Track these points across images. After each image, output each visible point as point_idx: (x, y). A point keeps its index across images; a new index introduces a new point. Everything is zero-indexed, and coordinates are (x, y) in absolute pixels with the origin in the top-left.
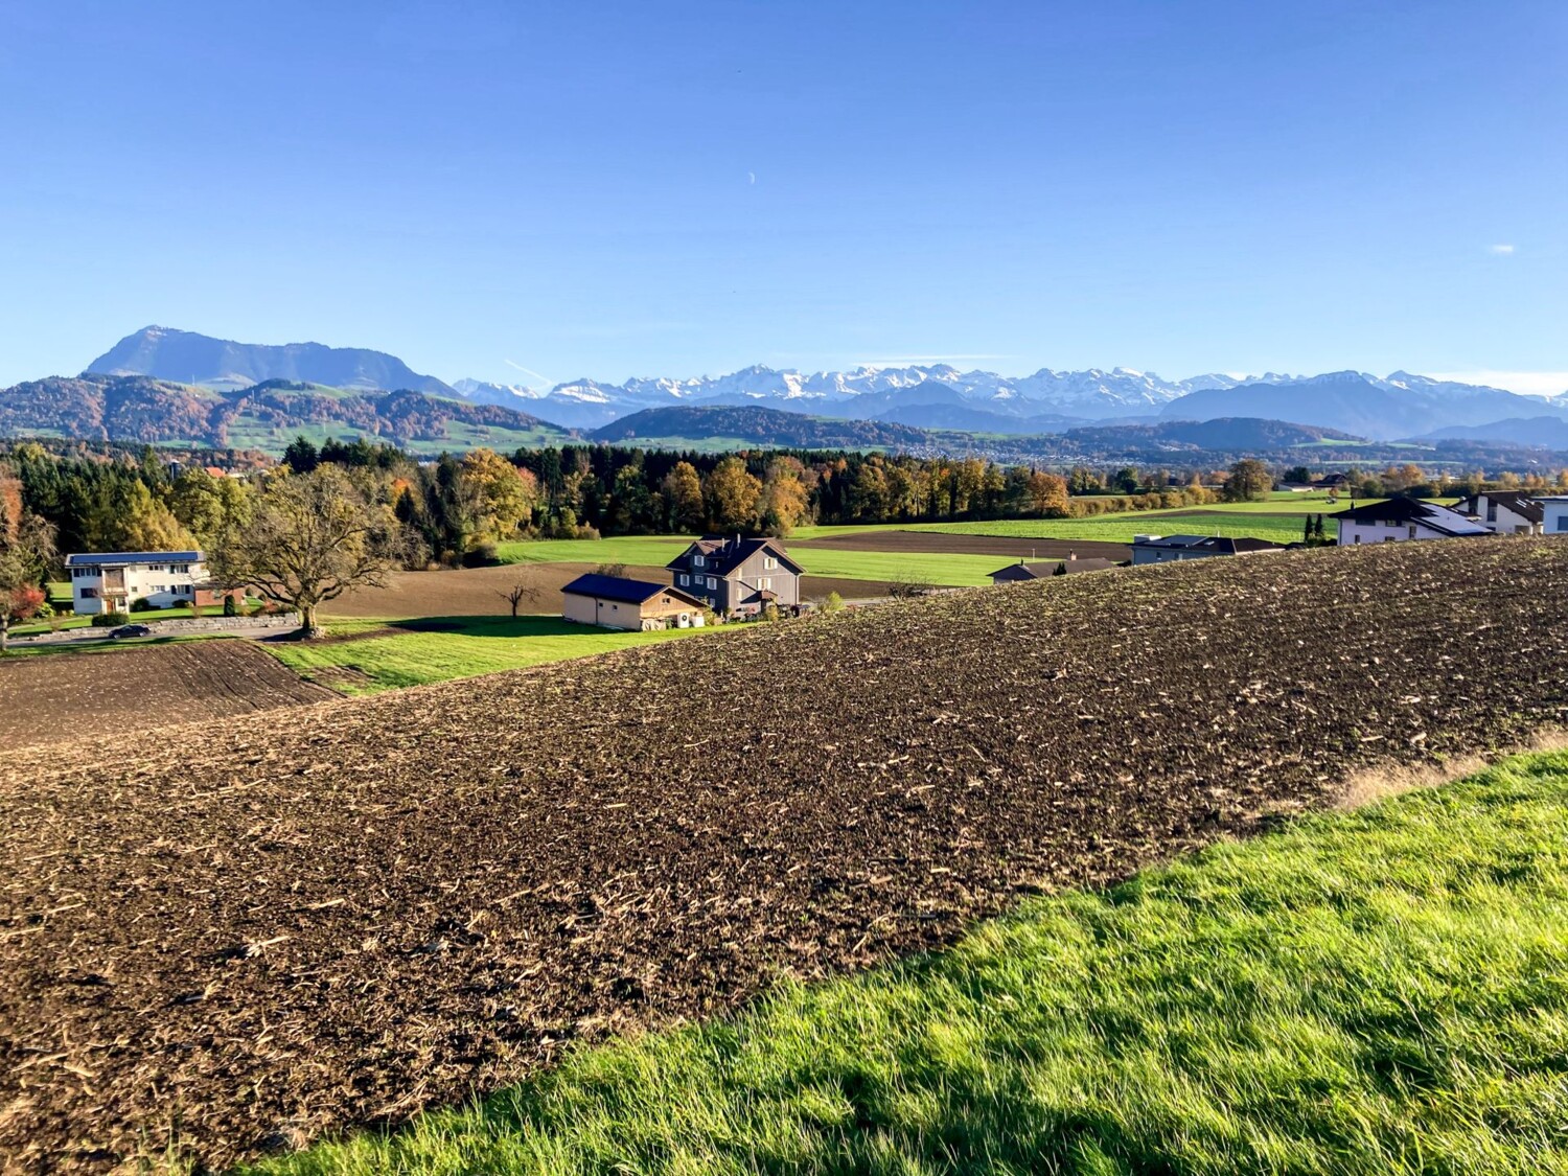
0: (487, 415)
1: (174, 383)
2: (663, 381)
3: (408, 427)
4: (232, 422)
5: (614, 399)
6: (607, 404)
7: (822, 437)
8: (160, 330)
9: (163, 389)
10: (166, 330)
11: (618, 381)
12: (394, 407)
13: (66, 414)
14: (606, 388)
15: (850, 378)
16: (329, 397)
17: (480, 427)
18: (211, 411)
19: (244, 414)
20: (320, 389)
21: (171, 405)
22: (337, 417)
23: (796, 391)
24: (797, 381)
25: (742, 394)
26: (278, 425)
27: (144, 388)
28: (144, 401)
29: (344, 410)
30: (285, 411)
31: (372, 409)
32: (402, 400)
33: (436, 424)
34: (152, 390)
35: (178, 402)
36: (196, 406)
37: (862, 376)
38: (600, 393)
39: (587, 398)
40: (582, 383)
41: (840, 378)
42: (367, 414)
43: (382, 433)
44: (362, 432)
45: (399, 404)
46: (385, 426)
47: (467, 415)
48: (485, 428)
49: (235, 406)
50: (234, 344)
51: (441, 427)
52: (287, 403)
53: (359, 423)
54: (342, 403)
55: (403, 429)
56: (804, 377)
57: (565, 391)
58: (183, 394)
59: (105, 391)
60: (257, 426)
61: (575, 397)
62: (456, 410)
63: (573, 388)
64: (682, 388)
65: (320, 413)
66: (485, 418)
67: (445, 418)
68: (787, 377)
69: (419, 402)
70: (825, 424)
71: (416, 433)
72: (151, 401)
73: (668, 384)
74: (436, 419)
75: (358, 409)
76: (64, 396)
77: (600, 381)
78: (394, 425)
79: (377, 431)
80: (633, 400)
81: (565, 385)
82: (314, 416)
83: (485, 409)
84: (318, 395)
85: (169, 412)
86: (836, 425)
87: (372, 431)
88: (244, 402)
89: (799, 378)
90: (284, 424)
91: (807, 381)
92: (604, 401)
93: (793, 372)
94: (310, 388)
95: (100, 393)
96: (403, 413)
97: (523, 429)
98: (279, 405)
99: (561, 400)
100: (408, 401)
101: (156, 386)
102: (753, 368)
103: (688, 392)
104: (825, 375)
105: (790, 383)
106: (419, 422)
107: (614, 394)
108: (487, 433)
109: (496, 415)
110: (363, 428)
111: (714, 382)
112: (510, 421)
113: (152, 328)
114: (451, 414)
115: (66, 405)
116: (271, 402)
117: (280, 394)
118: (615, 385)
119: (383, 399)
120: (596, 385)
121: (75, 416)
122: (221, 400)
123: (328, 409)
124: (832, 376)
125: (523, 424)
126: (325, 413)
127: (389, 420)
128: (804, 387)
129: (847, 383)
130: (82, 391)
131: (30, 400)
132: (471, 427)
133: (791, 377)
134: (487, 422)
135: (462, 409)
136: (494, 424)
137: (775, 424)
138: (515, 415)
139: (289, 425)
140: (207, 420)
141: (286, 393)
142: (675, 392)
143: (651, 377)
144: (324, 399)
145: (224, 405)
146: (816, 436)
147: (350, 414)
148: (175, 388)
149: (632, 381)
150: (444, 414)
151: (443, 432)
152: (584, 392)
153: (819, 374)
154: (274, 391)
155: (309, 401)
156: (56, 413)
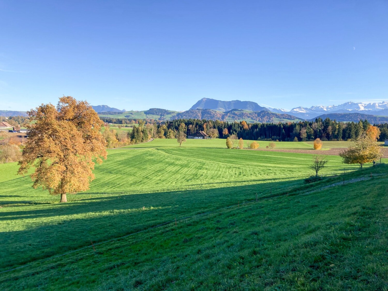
0: (284, 116)
1: (214, 110)
2: (321, 107)
3: (265, 119)
4: (226, 118)
5: (308, 111)
6: (306, 113)
7: (379, 121)
8: (206, 99)
9: (212, 111)
10: (207, 99)
11: (309, 107)
12: (261, 115)
13: (195, 117)
14: (306, 109)
15: (380, 104)
16: (247, 113)
17: (282, 119)
18: (222, 116)
19: (229, 117)
20: (245, 111)
21: (214, 115)
22: (249, 117)
23: (362, 108)
24: (363, 106)
25: (345, 110)
26: (236, 119)
27: (209, 111)
28: (209, 114)
29: (250, 115)
30: (237, 116)
31: (256, 115)
32: (263, 113)
33: (272, 119)
34: (210, 112)
35: (215, 114)
36: (219, 115)
37: (384, 104)
38: (304, 110)
39: (301, 111)
40: (300, 108)
41: (377, 105)
42: (256, 116)
43: (259, 121)
44: (254, 120)
45: (263, 114)
46: (259, 119)
47: (279, 116)
48: (283, 119)
49: (227, 115)
50: (221, 101)
51: (273, 119)
52: (238, 114)
53: (254, 119)
54: (250, 114)
55: (264, 120)
56: (365, 104)
57: (295, 110)
58: (216, 112)
59: (201, 112)
60: (231, 119)
61: (297, 111)
62: (276, 115)
63: (297, 109)
64: (327, 108)
65: (245, 116)
66: (283, 117)
67: (273, 117)
68: (359, 105)
69: (267, 113)
70: (379, 118)
71: (267, 121)
72: (210, 114)
73: (323, 107)
74: (271, 117)
75: (253, 115)
76: (194, 113)
77: (304, 107)
78: (262, 119)
79: (258, 120)
80: (313, 112)
81: (295, 108)
82: (244, 117)
83: (283, 115)
84: (245, 112)
85: (214, 116)
86: (383, 118)
87: (257, 120)
88: (229, 114)
89: (363, 105)
90: (237, 119)
91: (366, 105)
92: (305, 112)
93: (361, 103)
94: (243, 111)
95: (200, 113)
96: (264, 116)
97: (293, 119)
98: (236, 115)
99: (294, 112)
100: (265, 113)
101: (211, 111)
102: (348, 103)
103: (329, 109)
104: (372, 104)
105: (360, 106)
106: (267, 118)
107: (308, 110)
108: (284, 121)
109: (286, 116)
110: (255, 120)
111: (336, 106)
112: (289, 118)
113: (204, 98)
114: (275, 116)
115: (194, 115)
116: (234, 114)
117: (236, 112)
118: (308, 108)
119: (259, 113)
120: (303, 108)
121: (196, 117)
122: (224, 114)
123: (247, 115)
124: (374, 104)
125: (292, 118)
126: (246, 116)
127: (260, 117)
128: (365, 107)
129: (379, 106)
130: (197, 112)
131: (188, 114)
132: (280, 119)
133: (361, 105)
134: (284, 118)
135: (278, 115)
136: (285, 118)
137: (363, 118)
138: (291, 116)
139: (238, 119)
140: (221, 118)
141: (237, 112)
142: (325, 109)
143: (318, 106)
144: (246, 113)
145: (224, 115)
146: (377, 121)
147: (252, 117)
148: (215, 111)
149: (313, 107)
150: (273, 116)
151: (273, 120)
152: (300, 110)
153: (370, 104)
154: (235, 111)
155: (243, 114)
156: (193, 117)
